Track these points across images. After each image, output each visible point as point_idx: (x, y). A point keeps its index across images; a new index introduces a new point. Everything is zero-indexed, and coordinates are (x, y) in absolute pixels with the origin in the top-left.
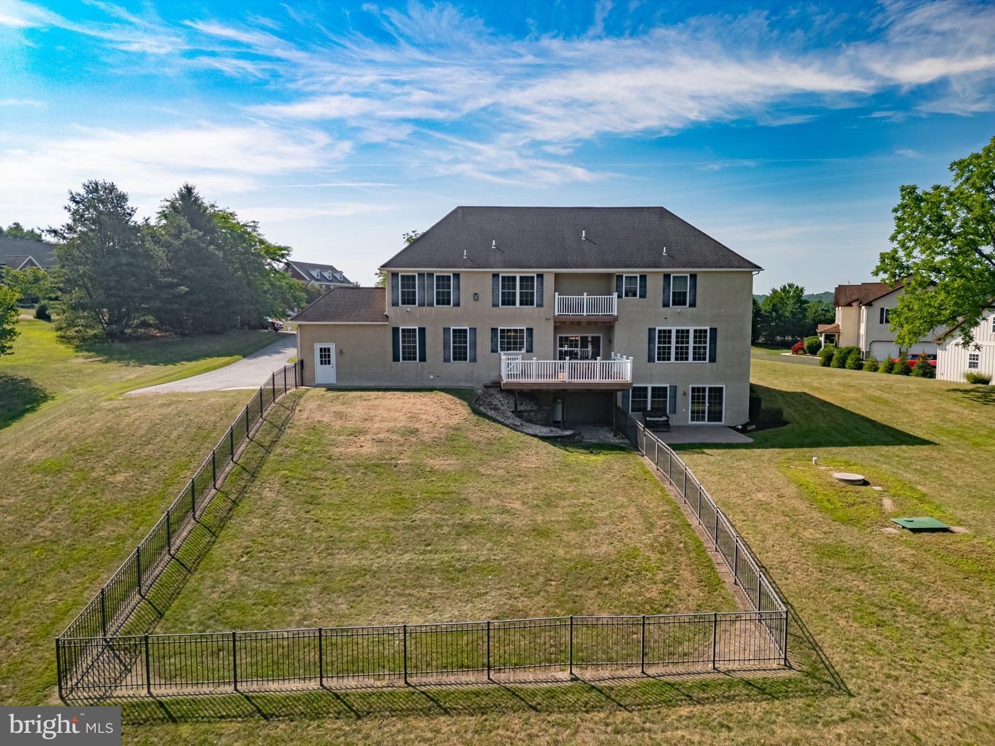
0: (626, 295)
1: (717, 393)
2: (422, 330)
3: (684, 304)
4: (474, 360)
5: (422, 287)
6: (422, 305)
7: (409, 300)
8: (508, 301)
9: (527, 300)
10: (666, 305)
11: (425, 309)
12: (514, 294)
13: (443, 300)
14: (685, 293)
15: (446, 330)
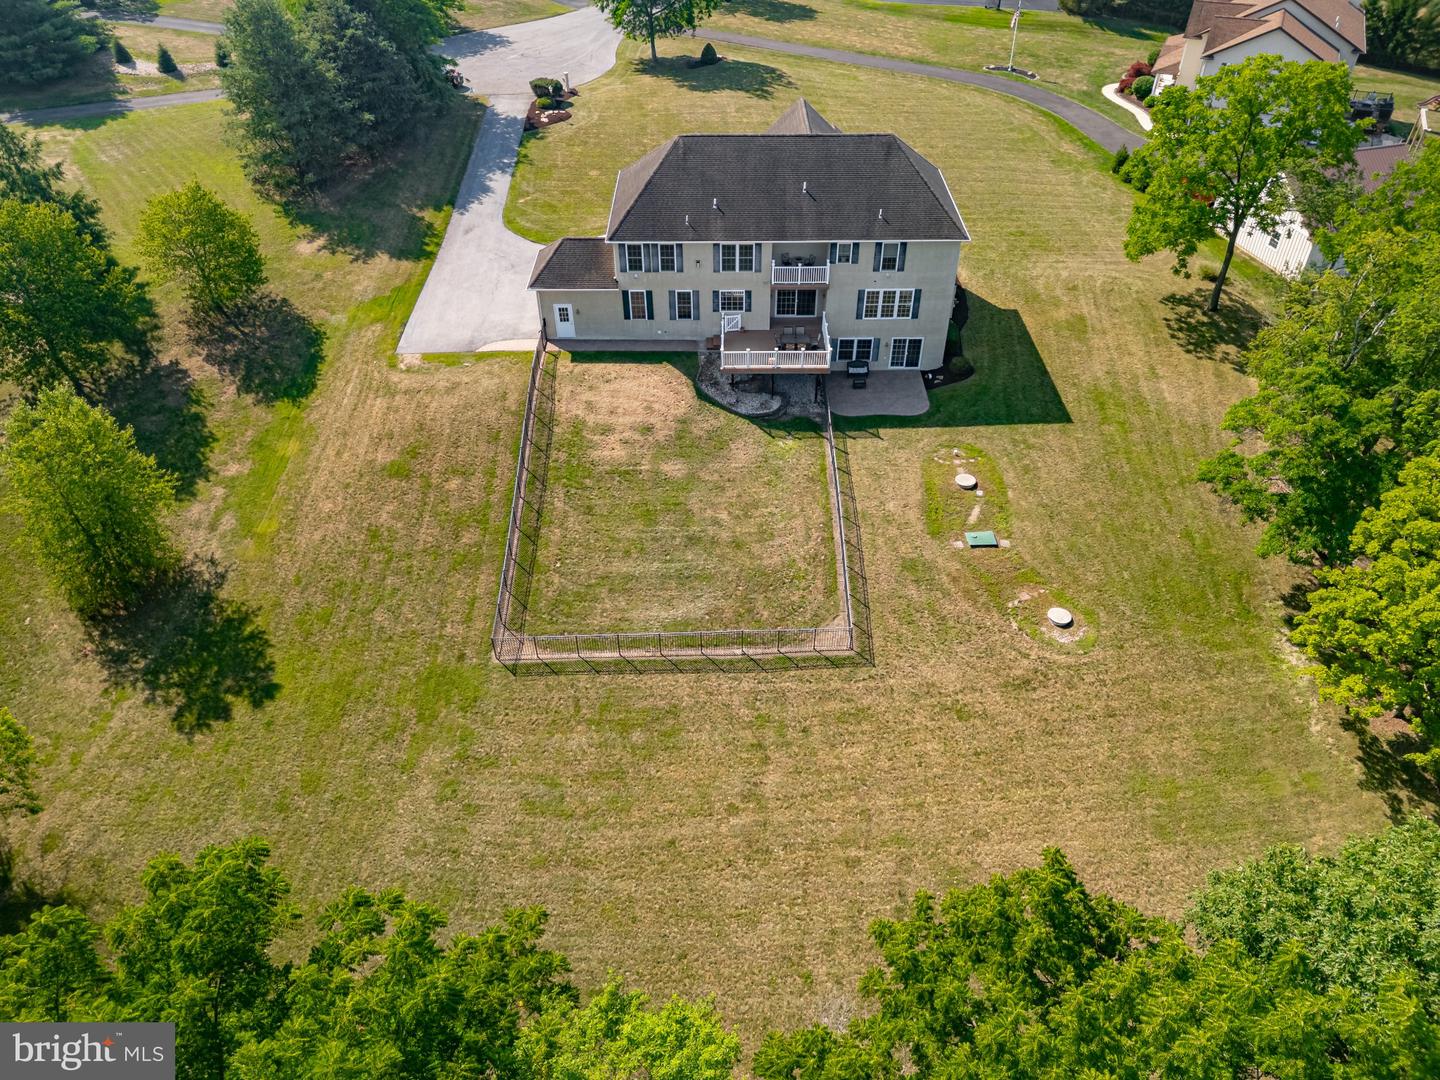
0: (840, 260)
1: (916, 345)
2: (649, 294)
3: (894, 268)
4: (697, 318)
5: (647, 255)
6: (648, 270)
7: (635, 266)
8: (729, 266)
9: (746, 266)
10: (876, 269)
11: (652, 275)
12: (734, 260)
13: (668, 266)
14: (895, 260)
15: (672, 293)
